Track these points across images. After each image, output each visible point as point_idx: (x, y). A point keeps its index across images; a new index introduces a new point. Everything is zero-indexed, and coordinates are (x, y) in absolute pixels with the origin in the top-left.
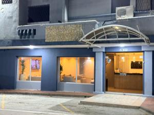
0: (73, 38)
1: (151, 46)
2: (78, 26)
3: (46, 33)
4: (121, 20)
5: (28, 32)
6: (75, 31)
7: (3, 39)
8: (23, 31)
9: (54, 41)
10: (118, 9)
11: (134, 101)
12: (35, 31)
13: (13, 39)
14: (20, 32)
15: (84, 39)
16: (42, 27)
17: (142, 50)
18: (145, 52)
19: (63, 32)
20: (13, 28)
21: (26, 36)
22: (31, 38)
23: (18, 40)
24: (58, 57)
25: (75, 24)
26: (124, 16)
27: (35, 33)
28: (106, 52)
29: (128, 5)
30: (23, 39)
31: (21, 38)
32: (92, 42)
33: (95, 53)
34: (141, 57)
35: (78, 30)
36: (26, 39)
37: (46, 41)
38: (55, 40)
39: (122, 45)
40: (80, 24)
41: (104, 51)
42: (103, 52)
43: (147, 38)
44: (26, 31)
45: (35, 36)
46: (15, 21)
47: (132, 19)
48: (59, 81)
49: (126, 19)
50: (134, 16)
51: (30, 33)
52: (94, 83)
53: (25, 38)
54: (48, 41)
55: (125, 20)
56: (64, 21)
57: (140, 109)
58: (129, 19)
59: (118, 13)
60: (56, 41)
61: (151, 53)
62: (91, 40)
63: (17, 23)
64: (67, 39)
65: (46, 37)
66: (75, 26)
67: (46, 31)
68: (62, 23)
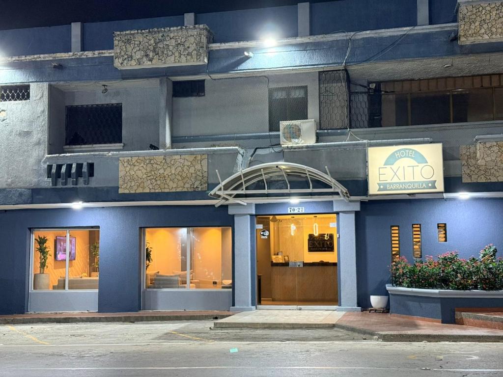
0: (187, 186)
1: (351, 201)
2: (199, 157)
3: (121, 174)
4: (292, 148)
5: (74, 170)
6: (192, 170)
7: (4, 186)
8: (59, 167)
9: (140, 191)
10: (283, 124)
11: (322, 318)
12: (91, 166)
13: (32, 186)
14: (54, 171)
15: (220, 189)
16: (111, 158)
17: (335, 210)
18: (340, 214)
19: (161, 171)
20: (32, 161)
21: (70, 180)
22: (81, 184)
23: (46, 189)
24: (141, 228)
25: (192, 153)
26: (296, 140)
27: (91, 174)
28: (256, 215)
29: (305, 117)
30: (60, 186)
31: (55, 183)
32: (230, 195)
33: (233, 216)
34: (333, 225)
35: (198, 167)
36: (70, 186)
37: (121, 191)
38: (144, 188)
39: (294, 200)
40: (202, 153)
41: (254, 213)
42: (251, 215)
43: (345, 190)
44: (69, 167)
45: (93, 179)
46: (38, 143)
47: (313, 147)
48: (143, 287)
49: (302, 147)
50: (317, 141)
51: (79, 173)
52: (233, 286)
53: (66, 183)
54: (127, 191)
55: (299, 148)
56: (164, 147)
57: (335, 329)
58: (307, 147)
59: (284, 133)
60: (147, 191)
61: (353, 216)
62: (229, 192)
63: (44, 147)
64: (172, 187)
65: (121, 182)
66: (191, 158)
67: (121, 168)
68: (161, 150)
